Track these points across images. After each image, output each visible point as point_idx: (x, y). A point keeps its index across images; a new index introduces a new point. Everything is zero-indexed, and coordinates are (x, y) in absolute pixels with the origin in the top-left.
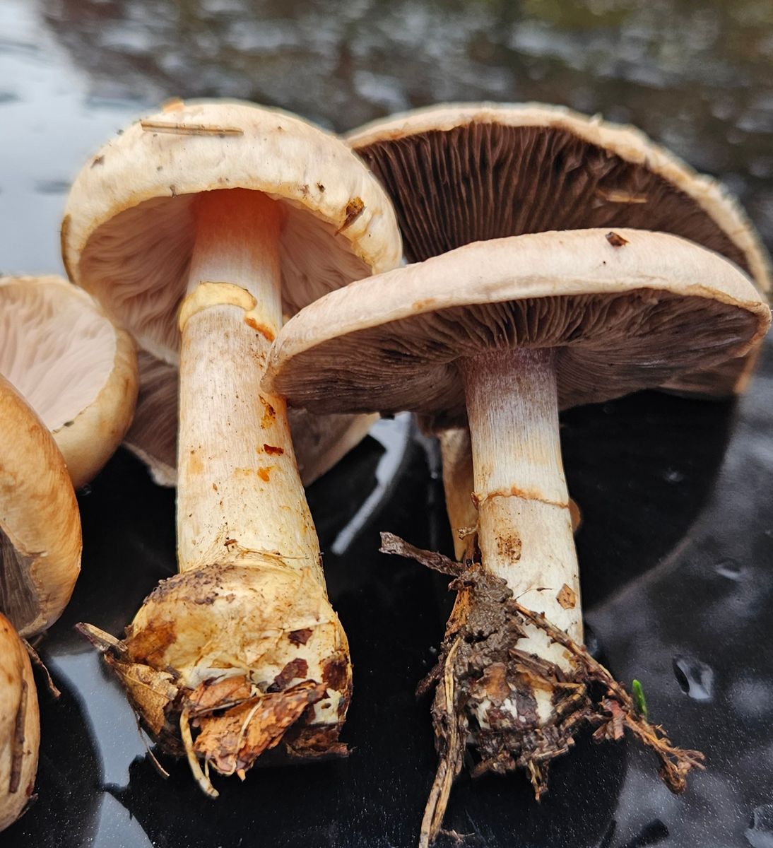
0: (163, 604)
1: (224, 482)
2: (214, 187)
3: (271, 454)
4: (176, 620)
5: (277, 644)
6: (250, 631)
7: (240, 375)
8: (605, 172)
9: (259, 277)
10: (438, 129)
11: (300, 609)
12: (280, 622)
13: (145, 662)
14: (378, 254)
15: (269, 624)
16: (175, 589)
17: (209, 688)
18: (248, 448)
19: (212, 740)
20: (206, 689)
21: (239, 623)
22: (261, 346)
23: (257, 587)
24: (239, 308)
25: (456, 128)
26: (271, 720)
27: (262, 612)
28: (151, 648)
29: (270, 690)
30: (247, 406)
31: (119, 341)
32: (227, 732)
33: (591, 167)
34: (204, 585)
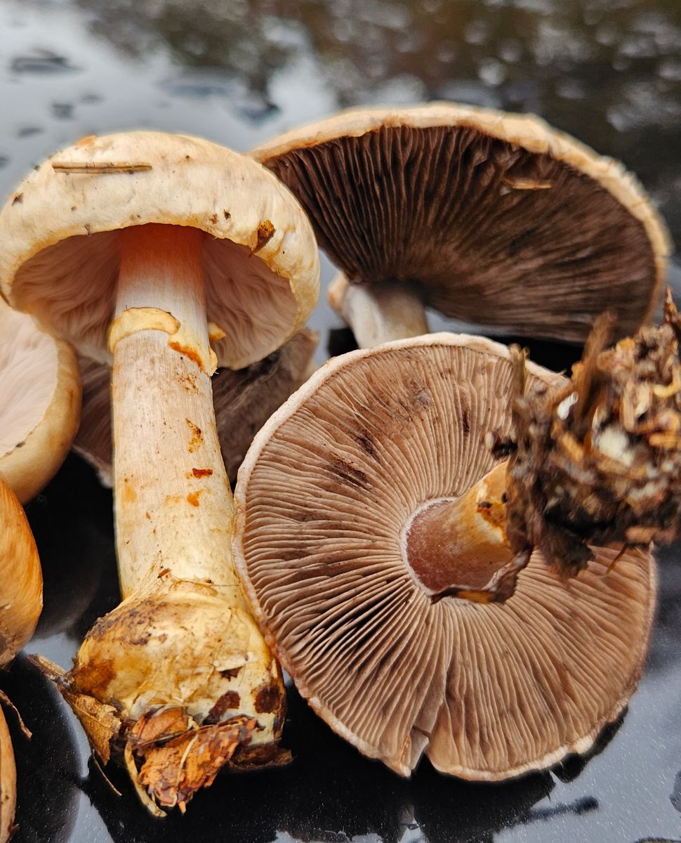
0: (102, 642)
1: (156, 510)
2: (127, 225)
3: (199, 477)
4: (114, 659)
5: (209, 679)
6: (183, 668)
7: (167, 401)
8: (511, 163)
9: (182, 297)
10: (350, 136)
11: (230, 648)
12: (211, 658)
13: (90, 694)
14: (294, 267)
15: (202, 661)
16: (112, 627)
17: (150, 721)
18: (177, 475)
19: (155, 772)
20: (147, 722)
21: (172, 662)
22: (186, 368)
23: (188, 626)
24: (163, 332)
25: (367, 133)
26: (206, 756)
27: (193, 650)
28: (94, 682)
29: (206, 722)
30: (175, 432)
31: (60, 353)
32: (168, 763)
33: (498, 159)
34: (138, 625)
